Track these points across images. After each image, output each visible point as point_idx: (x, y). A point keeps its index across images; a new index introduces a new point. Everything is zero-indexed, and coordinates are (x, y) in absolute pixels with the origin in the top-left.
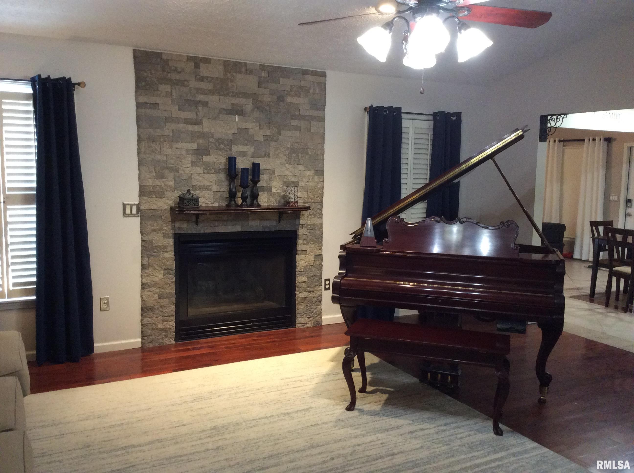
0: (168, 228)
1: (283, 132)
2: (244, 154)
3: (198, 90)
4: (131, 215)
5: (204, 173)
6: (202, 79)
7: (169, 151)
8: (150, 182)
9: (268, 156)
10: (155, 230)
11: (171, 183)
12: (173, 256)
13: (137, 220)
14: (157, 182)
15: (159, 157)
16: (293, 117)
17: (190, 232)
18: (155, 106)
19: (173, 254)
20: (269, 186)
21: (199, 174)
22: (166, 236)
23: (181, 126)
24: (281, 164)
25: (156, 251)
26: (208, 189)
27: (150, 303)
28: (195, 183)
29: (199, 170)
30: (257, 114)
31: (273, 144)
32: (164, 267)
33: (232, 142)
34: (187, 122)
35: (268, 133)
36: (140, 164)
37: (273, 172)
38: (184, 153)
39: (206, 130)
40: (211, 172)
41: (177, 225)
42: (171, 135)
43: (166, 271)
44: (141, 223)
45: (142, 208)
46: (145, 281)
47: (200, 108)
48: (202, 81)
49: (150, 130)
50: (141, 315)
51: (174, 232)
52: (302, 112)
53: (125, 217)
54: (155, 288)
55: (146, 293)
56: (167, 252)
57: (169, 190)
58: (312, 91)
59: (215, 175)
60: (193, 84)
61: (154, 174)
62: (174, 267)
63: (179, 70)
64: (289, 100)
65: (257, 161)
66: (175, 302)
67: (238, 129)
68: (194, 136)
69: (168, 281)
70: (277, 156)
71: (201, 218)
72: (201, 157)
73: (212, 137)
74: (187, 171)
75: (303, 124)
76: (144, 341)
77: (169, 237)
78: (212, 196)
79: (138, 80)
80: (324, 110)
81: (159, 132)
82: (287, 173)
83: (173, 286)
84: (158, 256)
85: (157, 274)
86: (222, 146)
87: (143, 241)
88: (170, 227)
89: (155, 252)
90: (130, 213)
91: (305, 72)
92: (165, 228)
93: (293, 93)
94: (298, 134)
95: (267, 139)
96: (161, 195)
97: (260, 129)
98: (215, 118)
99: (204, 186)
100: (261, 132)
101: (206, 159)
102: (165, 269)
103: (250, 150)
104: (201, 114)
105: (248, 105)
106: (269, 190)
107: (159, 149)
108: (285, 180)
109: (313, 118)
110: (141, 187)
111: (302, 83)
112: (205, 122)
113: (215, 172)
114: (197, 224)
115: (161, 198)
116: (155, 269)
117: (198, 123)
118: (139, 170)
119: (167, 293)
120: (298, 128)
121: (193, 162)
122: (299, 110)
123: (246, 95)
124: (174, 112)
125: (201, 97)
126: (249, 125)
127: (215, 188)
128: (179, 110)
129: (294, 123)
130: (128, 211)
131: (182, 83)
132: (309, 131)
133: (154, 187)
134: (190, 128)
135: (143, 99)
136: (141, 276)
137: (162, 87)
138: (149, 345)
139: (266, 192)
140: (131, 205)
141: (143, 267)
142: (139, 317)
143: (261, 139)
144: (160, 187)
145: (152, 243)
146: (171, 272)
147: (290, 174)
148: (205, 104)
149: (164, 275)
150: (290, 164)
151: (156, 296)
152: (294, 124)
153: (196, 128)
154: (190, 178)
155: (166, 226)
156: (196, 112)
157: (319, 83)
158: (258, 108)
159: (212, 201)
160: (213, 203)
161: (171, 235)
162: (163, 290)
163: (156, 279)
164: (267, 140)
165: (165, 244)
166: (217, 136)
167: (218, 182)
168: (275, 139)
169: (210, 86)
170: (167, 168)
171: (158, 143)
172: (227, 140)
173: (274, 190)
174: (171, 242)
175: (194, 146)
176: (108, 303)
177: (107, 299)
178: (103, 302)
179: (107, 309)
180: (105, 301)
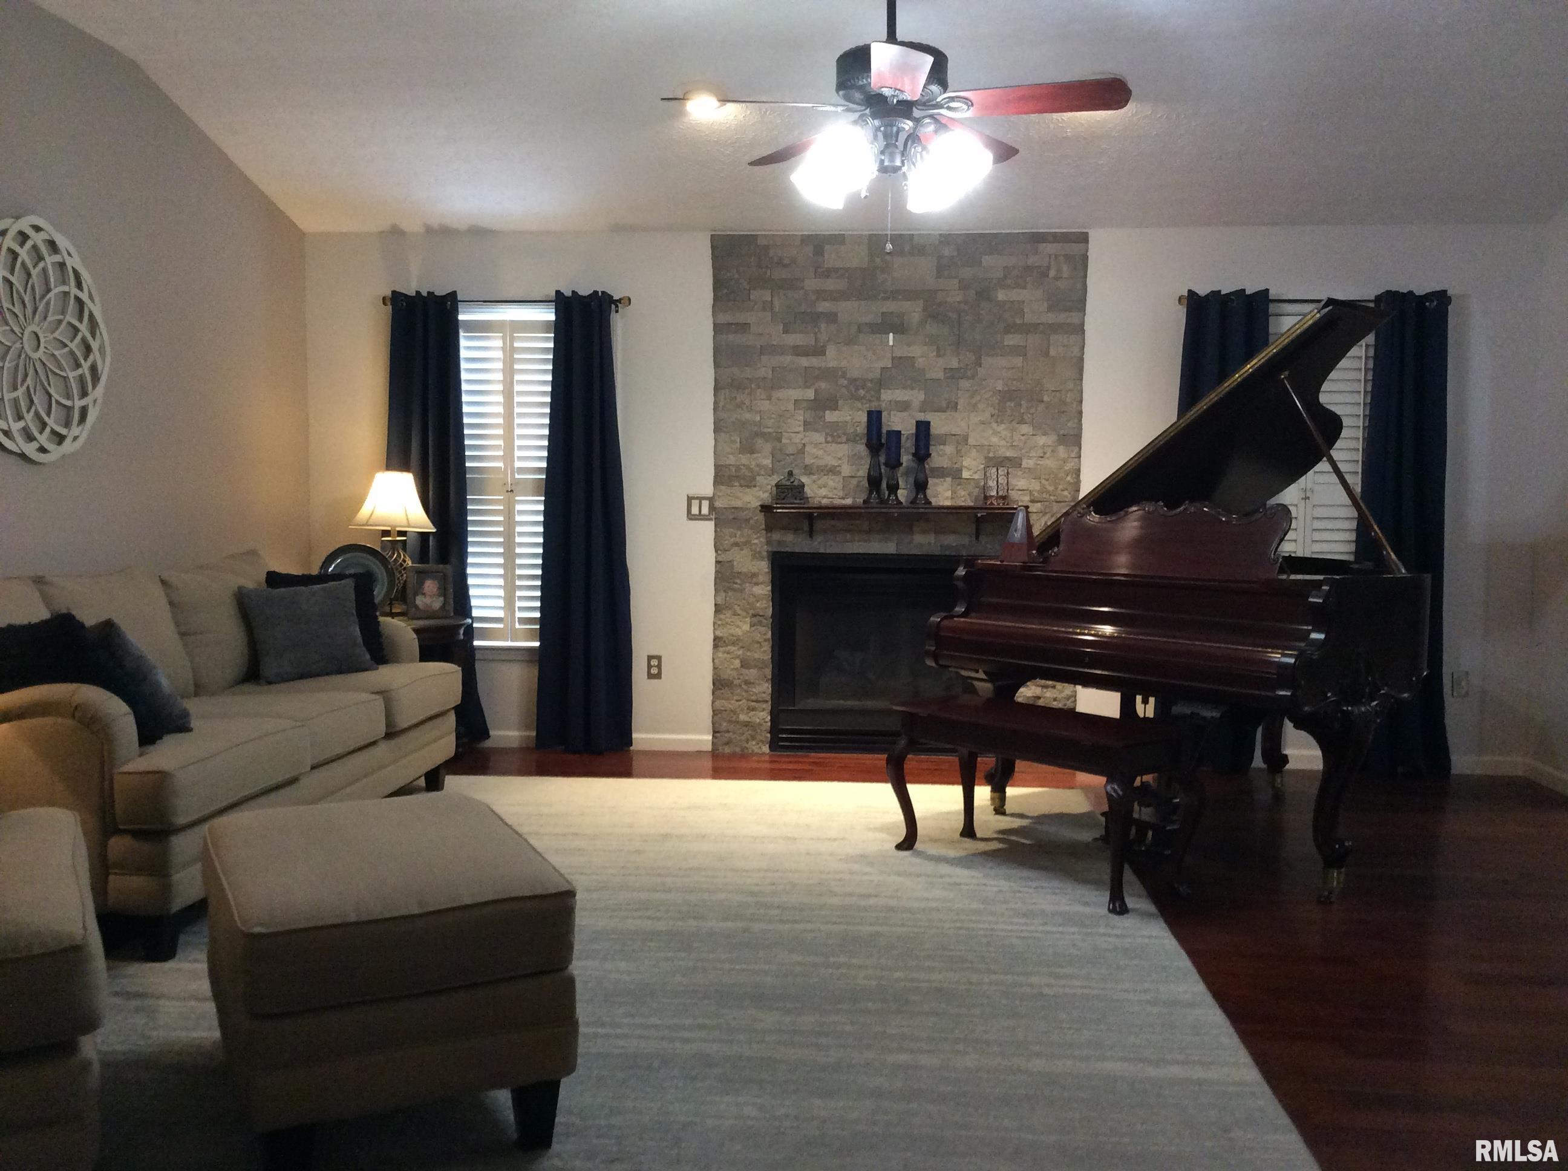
0: (759, 541)
1: (987, 361)
2: (905, 406)
3: (821, 295)
4: (700, 517)
5: (827, 442)
6: (828, 273)
7: (765, 405)
8: (731, 460)
9: (955, 407)
10: (736, 544)
11: (767, 462)
12: (767, 593)
13: (710, 526)
14: (745, 459)
15: (747, 416)
16: (1010, 329)
17: (797, 550)
18: (744, 327)
19: (770, 588)
20: (955, 466)
21: (816, 445)
22: (756, 556)
23: (787, 359)
24: (982, 423)
25: (738, 581)
26: (833, 471)
27: (728, 673)
28: (808, 461)
29: (819, 437)
30: (932, 328)
31: (964, 384)
32: (751, 612)
33: (881, 383)
34: (799, 351)
35: (955, 364)
36: (717, 430)
37: (966, 439)
38: (791, 406)
39: (833, 364)
40: (839, 440)
41: (776, 536)
42: (770, 376)
43: (755, 620)
44: (716, 531)
45: (718, 504)
46: (718, 633)
47: (823, 326)
48: (828, 277)
49: (735, 370)
50: (713, 694)
51: (770, 549)
52: (1029, 318)
53: (691, 519)
54: (736, 648)
55: (720, 655)
56: (757, 584)
57: (763, 473)
58: (1052, 273)
59: (846, 446)
60: (812, 284)
61: (738, 445)
62: (770, 612)
63: (787, 261)
64: (1001, 295)
65: (921, 417)
66: (770, 677)
67: (893, 358)
68: (809, 377)
69: (758, 637)
70: (974, 407)
71: (819, 525)
72: (821, 413)
73: (844, 376)
74: (797, 439)
75: (1033, 341)
76: (715, 740)
77: (762, 559)
78: (840, 486)
79: (719, 284)
80: (1083, 310)
81: (748, 372)
82: (995, 440)
83: (767, 647)
84: (742, 591)
85: (740, 624)
86: (862, 392)
87: (718, 562)
88: (763, 540)
89: (736, 583)
90: (697, 513)
91: (1037, 238)
92: (756, 541)
93: (1009, 281)
94: (1018, 361)
95: (953, 375)
96: (749, 482)
97: (938, 356)
98: (850, 342)
99: (826, 466)
100: (941, 362)
101: (830, 416)
102: (754, 616)
103: (917, 397)
104: (823, 337)
105: (914, 311)
106: (955, 474)
107: (747, 402)
108: (991, 455)
109: (1055, 328)
110: (718, 467)
111: (1032, 260)
112: (831, 351)
113: (848, 440)
114: (811, 536)
115: (748, 487)
116: (735, 614)
117: (819, 351)
118: (716, 440)
119: (755, 659)
120: (1020, 351)
121: (806, 424)
122: (1021, 313)
123: (911, 295)
124: (775, 334)
125: (824, 306)
126: (916, 351)
127: (846, 470)
128: (786, 331)
129: (1011, 340)
130: (695, 510)
131: (790, 285)
132: (1047, 354)
133: (738, 469)
134: (804, 362)
135: (724, 318)
136: (714, 623)
137: (755, 295)
138: (724, 749)
139: (949, 480)
140: (701, 499)
141: (718, 609)
142: (708, 697)
143: (941, 375)
144: (748, 468)
145: (732, 566)
146: (765, 621)
147: (1003, 443)
148: (832, 318)
149: (751, 626)
150: (1002, 422)
151: (737, 663)
152: (1011, 343)
153: (815, 361)
154: (802, 451)
155: (756, 539)
156: (816, 334)
157: (1068, 258)
158: (934, 317)
159: (841, 494)
160: (843, 498)
161: (765, 554)
162: (748, 654)
163: (739, 632)
164: (952, 377)
165: (754, 570)
166: (855, 374)
167: (854, 459)
168: (969, 373)
169: (840, 285)
170: (763, 435)
171: (746, 391)
172: (871, 381)
173: (965, 474)
174: (763, 567)
175: (810, 394)
176: (659, 666)
177: (659, 658)
178: (652, 664)
179: (658, 676)
180: (654, 662)
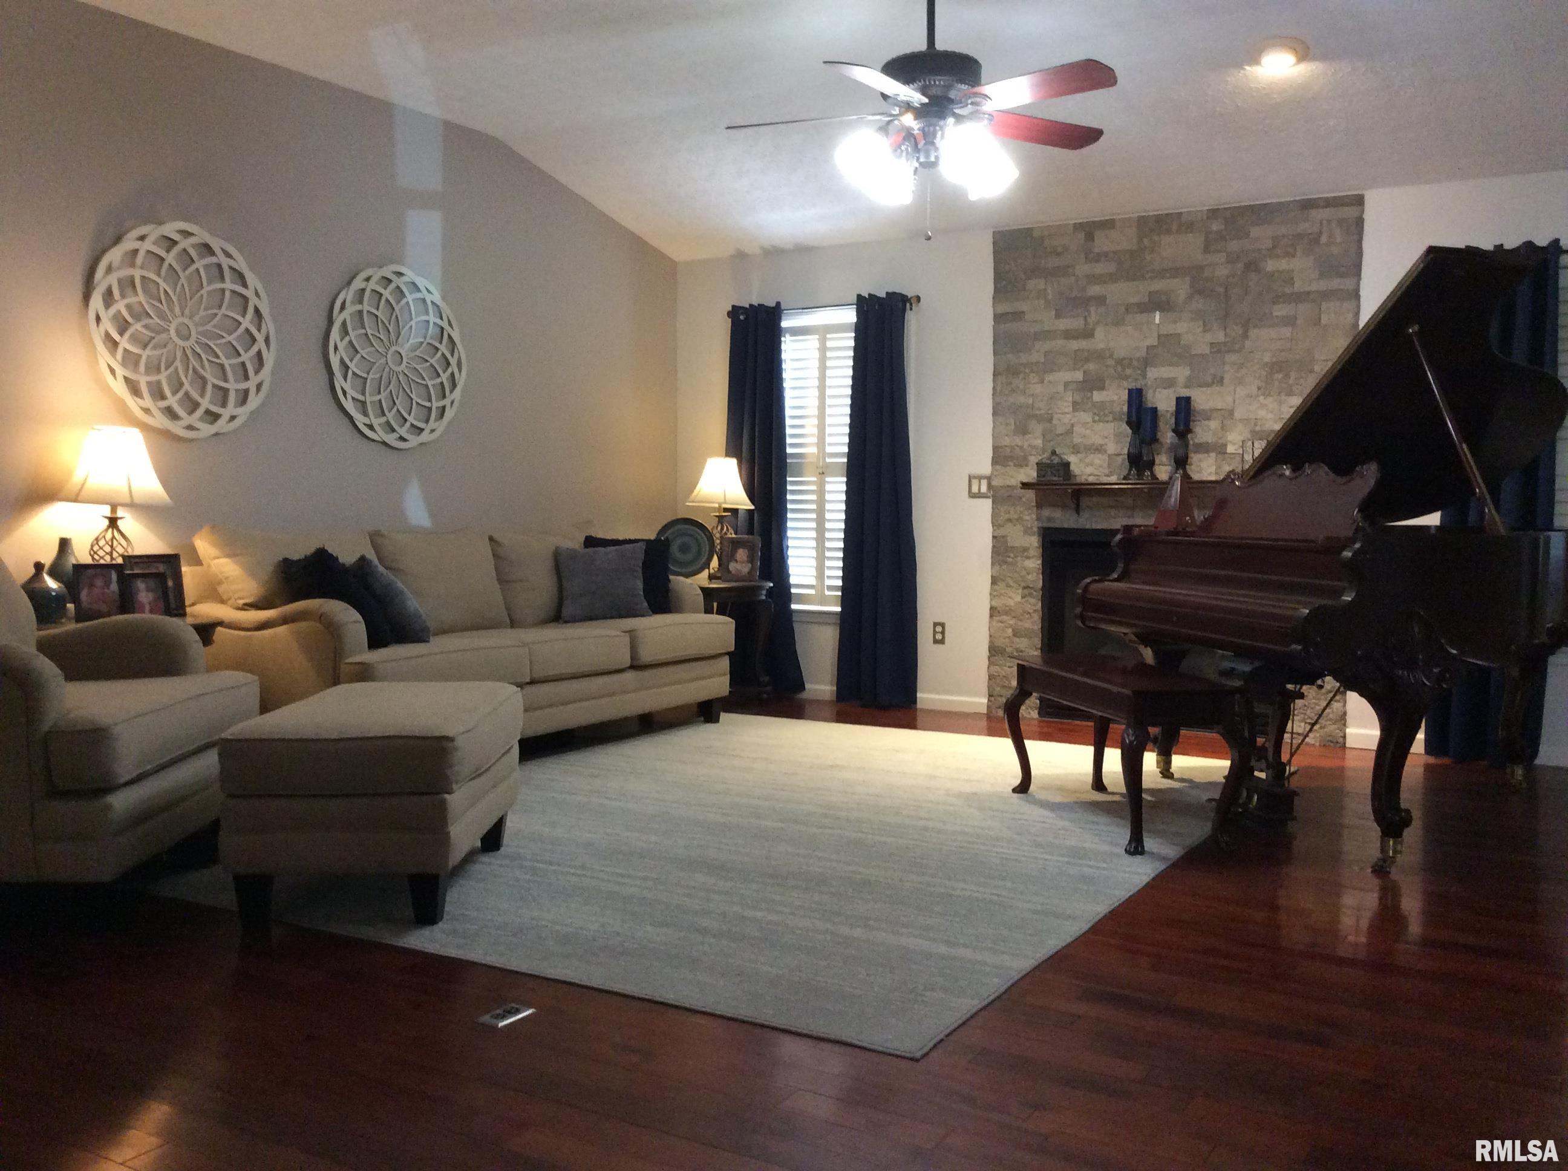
0: (1030, 517)
1: (1253, 333)
2: (1170, 383)
3: (1093, 279)
4: (979, 495)
5: (1094, 421)
6: (1098, 258)
7: (1037, 389)
8: (1007, 441)
9: (1221, 381)
10: (1010, 520)
11: (1039, 442)
12: (1038, 567)
13: (988, 503)
14: (1018, 441)
15: (1022, 400)
16: (1277, 299)
17: (1066, 526)
18: (1018, 316)
19: (1040, 562)
20: (1220, 441)
21: (1085, 424)
22: (1027, 531)
23: (1060, 342)
24: (1250, 396)
25: (1012, 555)
26: (1099, 449)
27: (1000, 642)
28: (1077, 440)
29: (1085, 417)
30: (1199, 303)
31: (1232, 358)
32: (1023, 584)
33: (1148, 361)
34: (1069, 335)
35: (1221, 337)
36: (995, 413)
37: (1231, 413)
38: (1061, 388)
39: (1101, 346)
40: (1106, 419)
41: (1046, 512)
42: (1043, 360)
43: (1026, 591)
44: (993, 508)
45: (994, 483)
46: (994, 603)
47: (1092, 309)
48: (1097, 261)
49: (1010, 356)
50: (989, 660)
51: (1040, 525)
52: (1299, 286)
53: (973, 497)
54: (1008, 618)
55: (994, 624)
56: (1028, 558)
57: (1033, 453)
58: (1324, 239)
59: (1112, 424)
60: (1083, 269)
61: (1013, 427)
62: (1040, 584)
63: (1060, 250)
64: (1271, 266)
65: (1184, 393)
66: (1040, 646)
67: (1159, 336)
68: (1079, 359)
69: (1029, 608)
70: (1240, 381)
71: (1085, 501)
72: (1089, 394)
73: (1111, 356)
74: (1066, 419)
75: (1303, 310)
76: (990, 703)
77: (1033, 534)
78: (1106, 465)
79: (999, 277)
80: (1358, 274)
81: (1024, 358)
82: (1262, 413)
83: (1037, 618)
84: (1014, 564)
85: (1013, 595)
86: (1128, 371)
87: (994, 537)
88: (1034, 517)
89: (1009, 557)
90: (977, 491)
91: (1308, 205)
92: (1027, 518)
93: (1279, 251)
94: (1286, 332)
95: (1219, 350)
96: (1022, 462)
97: (1205, 331)
98: (1118, 323)
99: (1093, 444)
100: (1209, 338)
101: (1097, 396)
102: (1025, 588)
103: (1181, 373)
104: (1093, 319)
105: (1180, 288)
106: (1220, 449)
107: (1021, 387)
108: (1258, 428)
109: (1326, 295)
110: (995, 449)
111: (1303, 227)
112: (1099, 332)
113: (1115, 419)
114: (1078, 512)
115: (1021, 466)
116: (1008, 586)
117: (1088, 334)
118: (994, 422)
119: (1025, 628)
120: (1290, 321)
121: (1075, 404)
122: (1291, 281)
123: (1176, 272)
124: (1048, 320)
125: (1095, 290)
126: (1181, 327)
127: (1112, 448)
128: (1058, 316)
129: (1281, 311)
130: (975, 489)
131: (1064, 271)
132: (1318, 322)
133: (1012, 448)
134: (1074, 345)
135: (1004, 308)
136: (991, 594)
137: (1031, 284)
138: (997, 712)
139: (1213, 455)
140: (980, 478)
141: (994, 581)
142: (985, 662)
143: (1207, 350)
144: (1021, 448)
145: (1006, 542)
146: (1034, 593)
147: (1270, 416)
148: (1101, 300)
149: (1023, 597)
150: (1269, 395)
151: (1010, 631)
152: (1279, 314)
153: (1083, 344)
154: (1070, 432)
155: (1028, 515)
156: (1085, 318)
157: (1341, 222)
158: (1200, 292)
159: (1107, 471)
160: (1108, 476)
161: (1035, 529)
162: (1020, 623)
163: (1011, 603)
164: (1219, 351)
165: (1026, 545)
166: (1120, 353)
167: (1118, 436)
168: (1237, 347)
169: (1110, 268)
170: (1035, 416)
171: (1021, 376)
172: (1138, 360)
173: (1230, 449)
174: (1033, 542)
175: (1079, 376)
176: (943, 633)
177: (943, 625)
178: (937, 630)
179: (942, 642)
180: (939, 629)
